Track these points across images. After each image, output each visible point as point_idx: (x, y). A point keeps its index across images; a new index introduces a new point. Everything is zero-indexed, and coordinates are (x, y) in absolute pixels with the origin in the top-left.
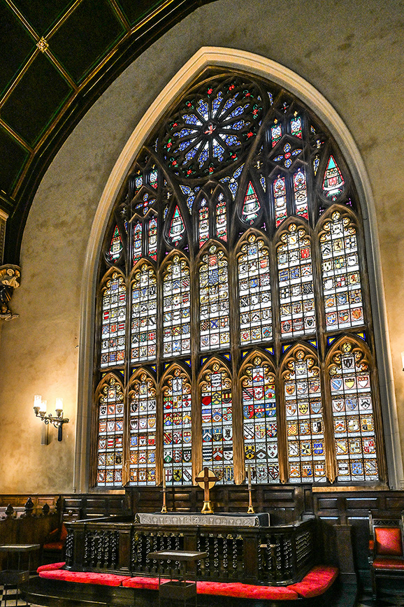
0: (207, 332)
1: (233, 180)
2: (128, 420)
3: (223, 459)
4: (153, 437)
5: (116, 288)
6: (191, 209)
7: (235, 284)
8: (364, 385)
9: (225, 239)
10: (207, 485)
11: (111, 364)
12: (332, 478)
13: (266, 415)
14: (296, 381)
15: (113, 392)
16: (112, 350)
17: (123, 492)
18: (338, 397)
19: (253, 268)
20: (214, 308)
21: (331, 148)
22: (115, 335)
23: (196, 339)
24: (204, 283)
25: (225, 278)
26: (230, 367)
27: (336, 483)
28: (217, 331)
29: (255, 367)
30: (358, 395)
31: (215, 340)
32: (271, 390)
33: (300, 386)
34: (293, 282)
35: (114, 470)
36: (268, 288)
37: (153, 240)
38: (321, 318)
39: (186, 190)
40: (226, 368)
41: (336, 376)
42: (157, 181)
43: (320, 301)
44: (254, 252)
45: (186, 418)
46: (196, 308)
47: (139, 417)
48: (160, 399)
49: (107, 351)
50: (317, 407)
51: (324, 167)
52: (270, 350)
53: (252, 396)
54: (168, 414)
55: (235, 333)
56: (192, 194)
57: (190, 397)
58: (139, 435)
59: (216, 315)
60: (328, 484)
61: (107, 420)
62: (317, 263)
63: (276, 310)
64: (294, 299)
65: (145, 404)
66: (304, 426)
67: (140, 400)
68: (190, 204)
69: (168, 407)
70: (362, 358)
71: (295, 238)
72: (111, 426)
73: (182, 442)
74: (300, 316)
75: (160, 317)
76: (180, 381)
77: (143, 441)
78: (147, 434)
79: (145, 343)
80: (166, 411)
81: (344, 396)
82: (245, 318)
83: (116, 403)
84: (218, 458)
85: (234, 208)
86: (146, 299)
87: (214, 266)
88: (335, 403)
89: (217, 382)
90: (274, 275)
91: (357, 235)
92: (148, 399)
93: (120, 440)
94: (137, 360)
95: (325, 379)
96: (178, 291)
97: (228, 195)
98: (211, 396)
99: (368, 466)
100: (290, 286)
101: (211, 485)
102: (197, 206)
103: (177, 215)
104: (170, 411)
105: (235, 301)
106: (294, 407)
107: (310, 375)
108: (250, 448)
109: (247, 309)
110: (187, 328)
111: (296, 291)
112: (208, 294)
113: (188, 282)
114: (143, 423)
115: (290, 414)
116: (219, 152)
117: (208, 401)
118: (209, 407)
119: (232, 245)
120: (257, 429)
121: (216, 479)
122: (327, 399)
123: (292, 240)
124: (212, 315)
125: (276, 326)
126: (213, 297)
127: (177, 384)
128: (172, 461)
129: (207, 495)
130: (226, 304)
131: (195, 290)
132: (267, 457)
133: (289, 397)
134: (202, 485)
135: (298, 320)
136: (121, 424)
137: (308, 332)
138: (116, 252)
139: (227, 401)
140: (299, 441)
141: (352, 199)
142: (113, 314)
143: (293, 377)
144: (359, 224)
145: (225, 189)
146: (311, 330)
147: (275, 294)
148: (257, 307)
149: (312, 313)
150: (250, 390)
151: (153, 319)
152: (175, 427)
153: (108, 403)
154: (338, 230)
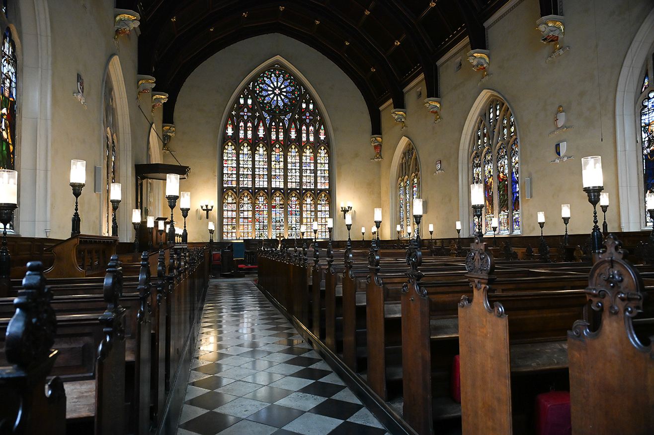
0: (275, 180)
1: (286, 119)
2: (238, 211)
3: (280, 229)
4: (251, 220)
5: (230, 149)
6: (268, 125)
7: (286, 162)
8: (327, 208)
9: (282, 142)
10: (280, 239)
11: (229, 186)
13: (296, 215)
14: (307, 204)
15: (231, 198)
16: (229, 179)
17: (243, 241)
18: (320, 211)
19: (293, 159)
20: (277, 171)
21: (322, 122)
22: (231, 172)
23: (269, 182)
24: (273, 159)
25: (282, 159)
26: (284, 195)
27: (318, 238)
28: (279, 180)
29: (293, 197)
30: (325, 211)
31: (278, 183)
32: (298, 206)
33: (308, 206)
34: (307, 168)
35: (232, 232)
36: (299, 168)
37: (250, 133)
38: (316, 183)
39: (266, 115)
40: (282, 196)
41: (319, 204)
42: (252, 104)
43: (316, 177)
44: (293, 152)
45: (265, 213)
46: (269, 169)
47: (244, 211)
48: (254, 205)
49: (227, 179)
50: (313, 213)
51: (320, 128)
52: (298, 191)
53: (291, 208)
54: (257, 211)
55: (286, 183)
56: (268, 118)
57: (267, 205)
58: (244, 218)
59: (278, 174)
60: (315, 239)
61: (228, 211)
62: (316, 163)
63: (301, 177)
64: (307, 174)
65: (247, 205)
66: (309, 220)
67: (244, 204)
68: (268, 122)
69: (257, 208)
70: (327, 199)
71: (309, 151)
72: (230, 213)
73: (263, 222)
74: (309, 181)
75: (253, 168)
76: (262, 198)
77: (246, 221)
78: (247, 218)
79: (247, 179)
80: (256, 209)
81: (321, 211)
82: (289, 178)
83: (232, 203)
84: (278, 229)
85: (287, 133)
86: (247, 159)
87: (277, 153)
88: (319, 213)
89: (278, 200)
90: (301, 162)
91: (328, 156)
92: (248, 203)
93: (235, 220)
94: (243, 186)
95: (316, 205)
96: (262, 159)
97: (284, 125)
98: (276, 206)
99: (327, 233)
100: (306, 169)
101: (282, 239)
102: (271, 124)
103: (261, 124)
104: (258, 209)
105: (286, 169)
106: (306, 213)
107: (312, 202)
108: (290, 225)
109: (291, 174)
110: (266, 177)
111: (308, 171)
112: (275, 164)
113: (266, 157)
114: (246, 213)
115: (304, 215)
116: (281, 104)
117: (274, 207)
118: (275, 209)
119: (286, 147)
120: (293, 220)
121: (283, 237)
122: (316, 211)
123: (308, 152)
124: (277, 174)
125: (301, 183)
126: (277, 166)
127: (261, 199)
128: (259, 229)
129: (280, 242)
130: (282, 170)
131: (269, 161)
132: (296, 229)
133: (304, 209)
134: (278, 239)
135: (308, 183)
136: (234, 213)
137: (311, 188)
138: (230, 132)
139: (282, 208)
140: (307, 224)
141: (327, 144)
142: (230, 162)
143: (306, 202)
144: (329, 153)
145: (283, 121)
146: (313, 187)
147: (301, 171)
148: (294, 174)
149: (313, 181)
150: (291, 205)
151: (250, 169)
152: (260, 216)
153: (228, 203)
154: (323, 153)
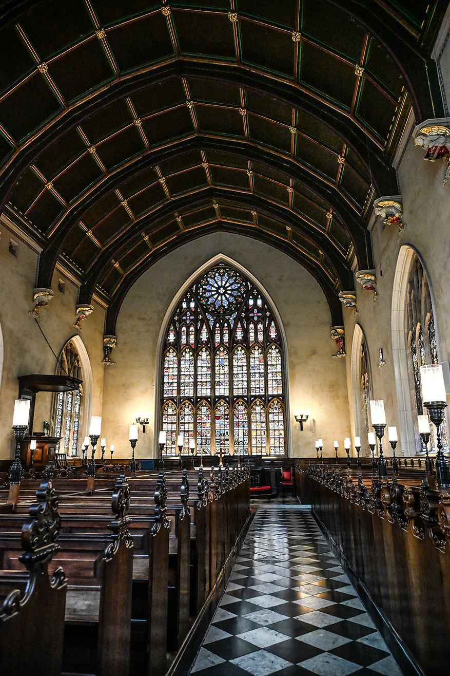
0: (218, 387)
1: (231, 318)
2: (179, 424)
3: (225, 444)
4: (192, 433)
5: (171, 356)
6: (211, 327)
7: (231, 367)
8: (281, 418)
9: (227, 345)
10: (221, 455)
11: (169, 396)
12: (268, 454)
13: (244, 427)
14: (256, 413)
15: (171, 410)
16: (169, 388)
17: (178, 458)
18: (272, 422)
19: (240, 362)
20: (222, 376)
21: (272, 318)
22: (172, 381)
23: (213, 389)
24: (217, 364)
25: (227, 364)
26: (229, 404)
27: (270, 455)
28: (223, 387)
29: (239, 405)
30: (279, 421)
31: (222, 391)
32: (246, 416)
33: (257, 415)
34: (256, 371)
35: (171, 448)
36: (246, 372)
37: (192, 337)
38: (266, 388)
39: (209, 317)
40: (227, 405)
41: (271, 413)
42: (194, 307)
43: (266, 381)
44: (240, 353)
45: (208, 425)
46: (213, 375)
47: (184, 423)
48: (195, 416)
49: (167, 388)
50: (264, 425)
51: (270, 325)
52: (246, 399)
53: (238, 418)
54: (199, 423)
55: (231, 389)
56: (212, 319)
57: (210, 415)
58: (185, 431)
59: (223, 380)
60: (267, 456)
61: (167, 423)
62: (266, 365)
63: (249, 382)
64: (256, 379)
65: (187, 417)
66: (259, 432)
67: (185, 415)
68: (211, 324)
69: (199, 419)
70: (281, 407)
71: (258, 352)
72: (170, 426)
73: (206, 436)
74: (258, 386)
75: (196, 375)
76: (205, 408)
77: (186, 434)
78: (188, 431)
79: (188, 388)
80: (198, 421)
81: (274, 421)
82: (235, 383)
83: (172, 415)
84: (222, 444)
85: (232, 333)
86: (188, 366)
87: (222, 357)
88: (270, 424)
89: (222, 410)
90: (248, 366)
91: (281, 356)
92: (189, 415)
93: (174, 433)
94: (184, 395)
95: (267, 414)
96: (205, 365)
97: (229, 325)
98: (220, 416)
99: (281, 449)
100: (255, 373)
101: (223, 455)
102: (214, 326)
103: (204, 327)
104: (200, 421)
105: (231, 374)
106: (255, 424)
107: (262, 411)
108: (236, 439)
109: (237, 379)
110: (209, 384)
111: (257, 375)
112: (219, 370)
113: (210, 362)
114: (186, 426)
115: (253, 427)
116: (225, 303)
117: (218, 418)
118: (219, 421)
119: (231, 350)
120: (240, 432)
121: (225, 453)
122: (268, 422)
123: (256, 353)
124: (221, 380)
125: (249, 388)
126: (222, 372)
127: (204, 409)
128: (201, 444)
129: (221, 460)
130: (228, 376)
131: (213, 367)
132: (244, 444)
133: (253, 419)
134: (219, 455)
135: (258, 388)
136: (174, 426)
137: (261, 394)
138: (172, 338)
139: (226, 419)
140: (256, 438)
141: (279, 343)
142: (171, 370)
143: (255, 412)
144: (282, 352)
145: (228, 321)
146: (262, 393)
147: (249, 375)
148: (241, 379)
149: (263, 386)
150: (237, 415)
151: (192, 377)
152: (203, 429)
153: (168, 415)
154: (274, 353)
